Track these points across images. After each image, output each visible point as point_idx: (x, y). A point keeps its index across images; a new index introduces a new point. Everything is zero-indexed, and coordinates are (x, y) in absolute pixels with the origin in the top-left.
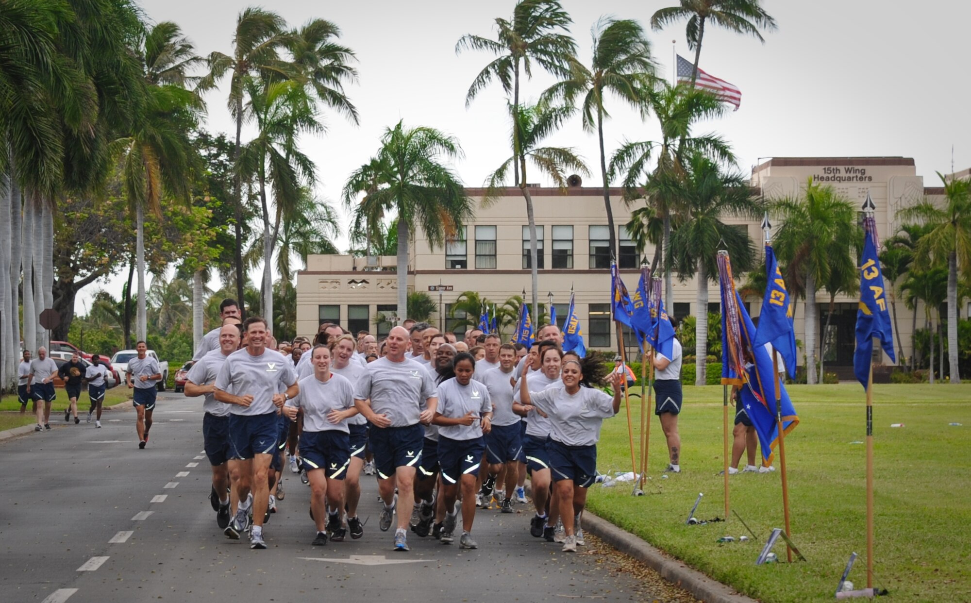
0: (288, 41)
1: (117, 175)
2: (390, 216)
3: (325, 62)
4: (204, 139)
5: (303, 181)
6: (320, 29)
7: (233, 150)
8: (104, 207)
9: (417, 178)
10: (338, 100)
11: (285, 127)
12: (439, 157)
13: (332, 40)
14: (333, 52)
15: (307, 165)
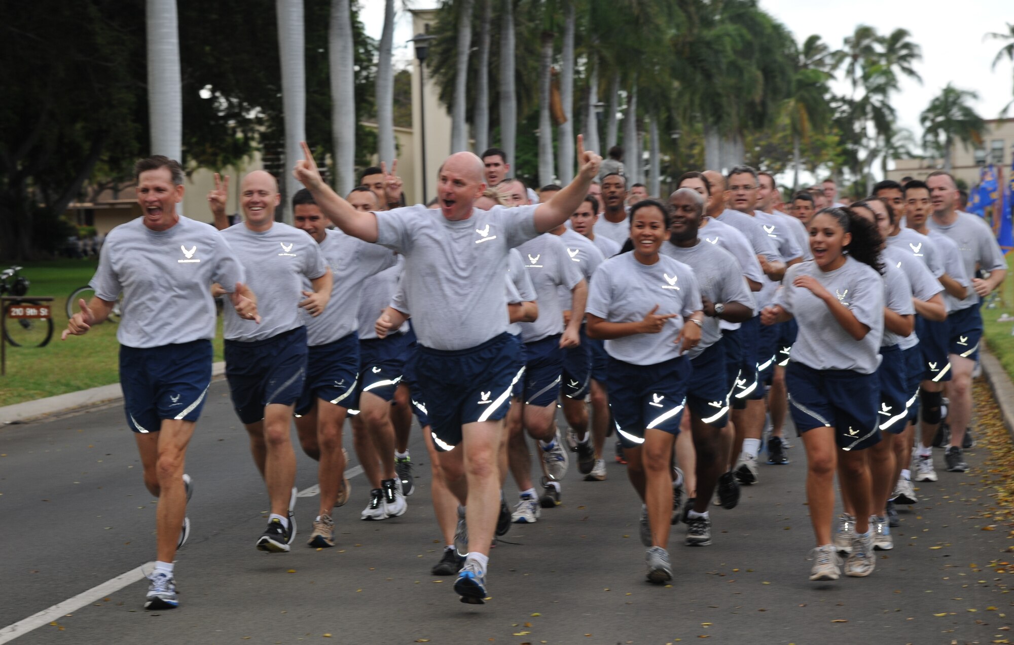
0: (881, 40)
1: (784, 120)
2: (943, 137)
3: (904, 52)
4: (834, 99)
5: (890, 118)
6: (899, 34)
7: (851, 103)
8: (776, 139)
9: (957, 114)
10: (911, 72)
11: (881, 89)
12: (969, 102)
13: (907, 39)
14: (907, 46)
15: (892, 110)
